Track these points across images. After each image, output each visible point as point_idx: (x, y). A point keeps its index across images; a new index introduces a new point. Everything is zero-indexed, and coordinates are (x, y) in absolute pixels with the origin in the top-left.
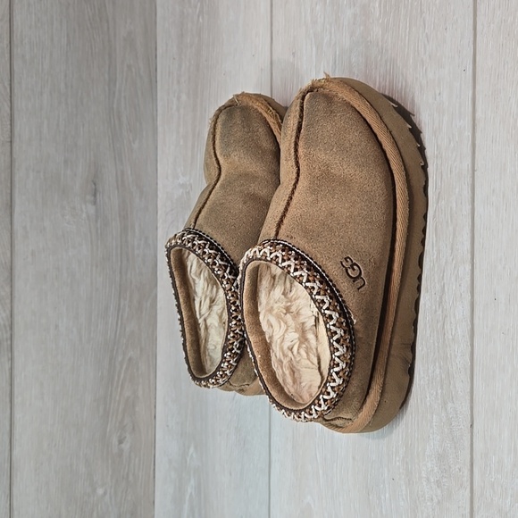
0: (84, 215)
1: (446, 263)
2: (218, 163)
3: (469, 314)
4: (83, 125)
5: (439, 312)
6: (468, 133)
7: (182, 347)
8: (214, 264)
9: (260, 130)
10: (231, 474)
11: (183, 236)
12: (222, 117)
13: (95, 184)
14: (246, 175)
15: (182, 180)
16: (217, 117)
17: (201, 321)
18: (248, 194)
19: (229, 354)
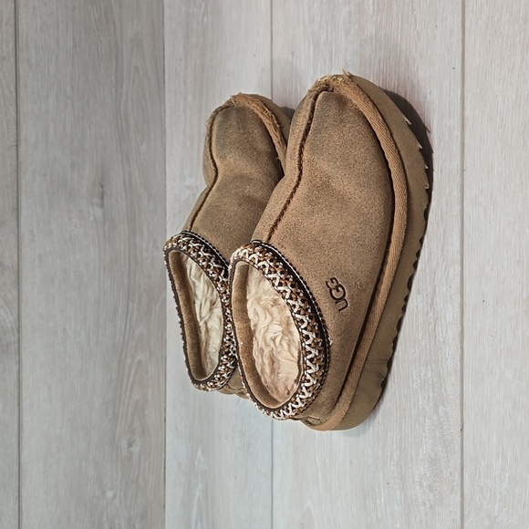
0: (91, 218)
1: (437, 264)
2: (215, 165)
3: (459, 316)
4: (90, 128)
5: (431, 315)
6: (457, 133)
7: (182, 350)
8: (209, 266)
9: (256, 131)
10: (236, 478)
11: (178, 239)
12: (219, 119)
13: (102, 187)
14: (242, 177)
15: (189, 182)
16: (213, 118)
17: (201, 324)
18: (243, 196)
19: (225, 357)
